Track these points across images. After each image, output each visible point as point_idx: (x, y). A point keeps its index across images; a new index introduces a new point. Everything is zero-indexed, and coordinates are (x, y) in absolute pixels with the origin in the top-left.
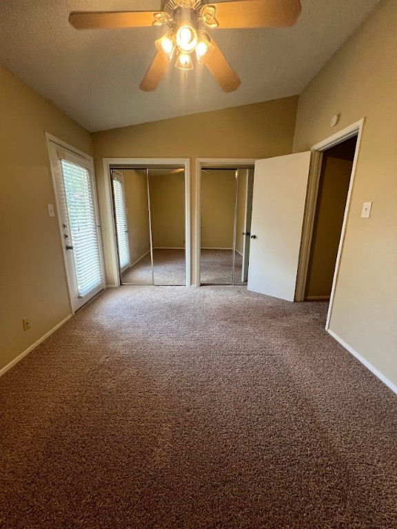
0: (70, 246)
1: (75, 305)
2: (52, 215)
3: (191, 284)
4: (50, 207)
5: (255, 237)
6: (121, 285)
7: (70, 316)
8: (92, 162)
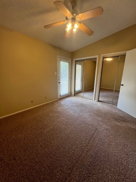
0: (60, 82)
1: (59, 97)
2: (56, 74)
3: (95, 100)
4: (56, 72)
5: (122, 85)
6: (74, 95)
7: (57, 99)
8: (71, 61)
